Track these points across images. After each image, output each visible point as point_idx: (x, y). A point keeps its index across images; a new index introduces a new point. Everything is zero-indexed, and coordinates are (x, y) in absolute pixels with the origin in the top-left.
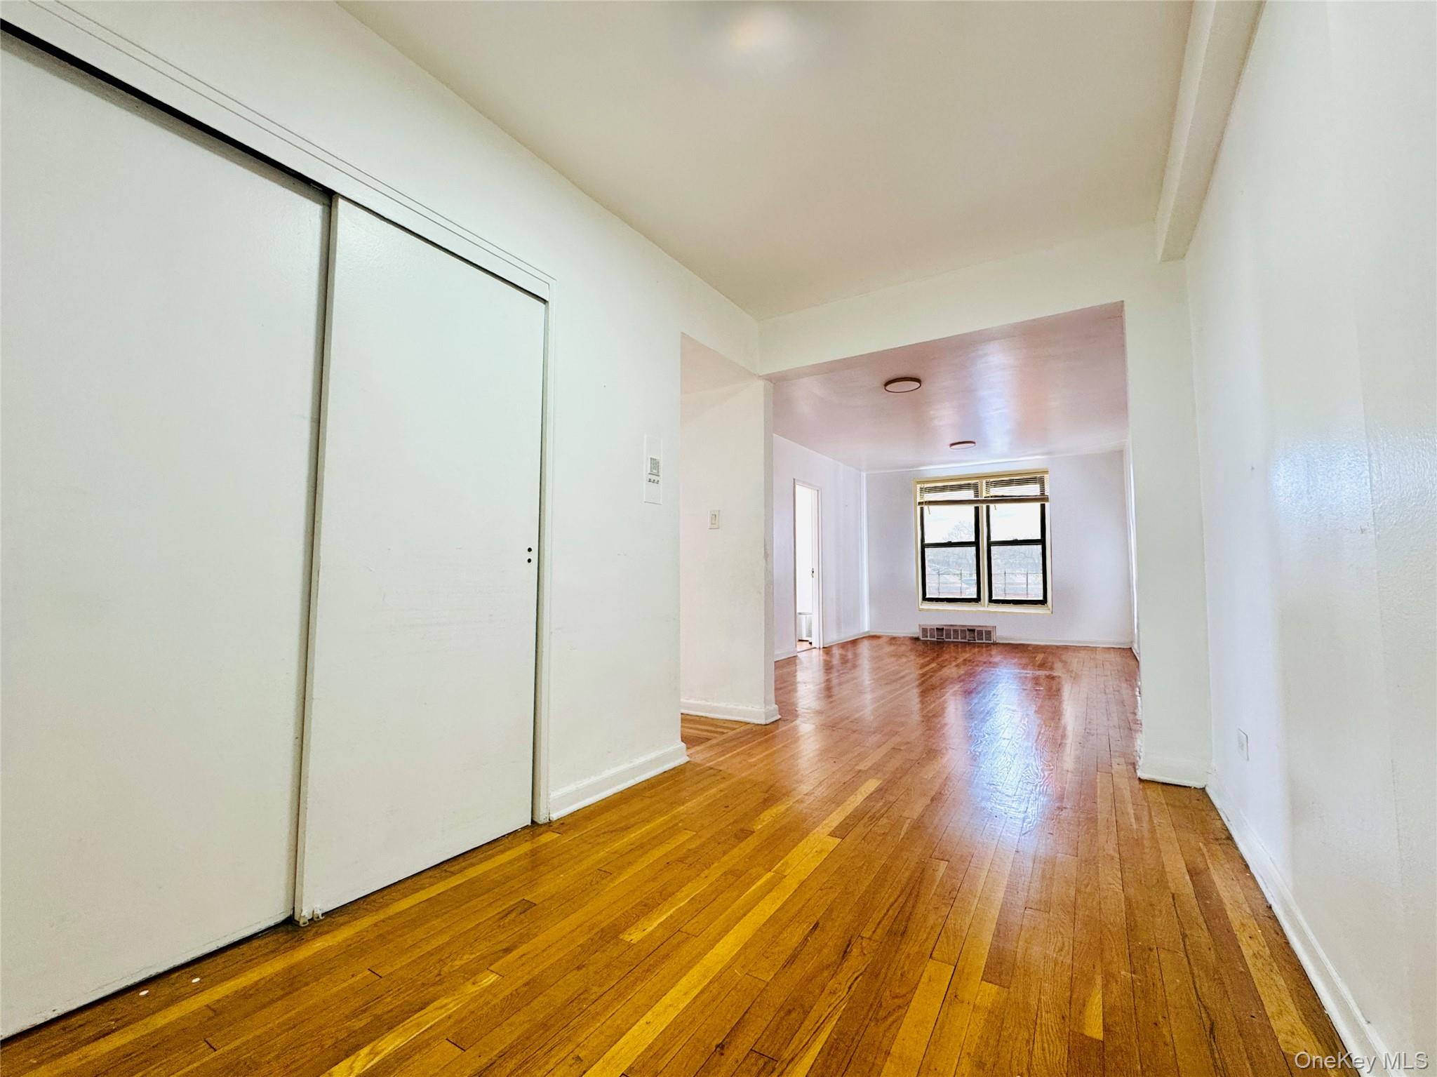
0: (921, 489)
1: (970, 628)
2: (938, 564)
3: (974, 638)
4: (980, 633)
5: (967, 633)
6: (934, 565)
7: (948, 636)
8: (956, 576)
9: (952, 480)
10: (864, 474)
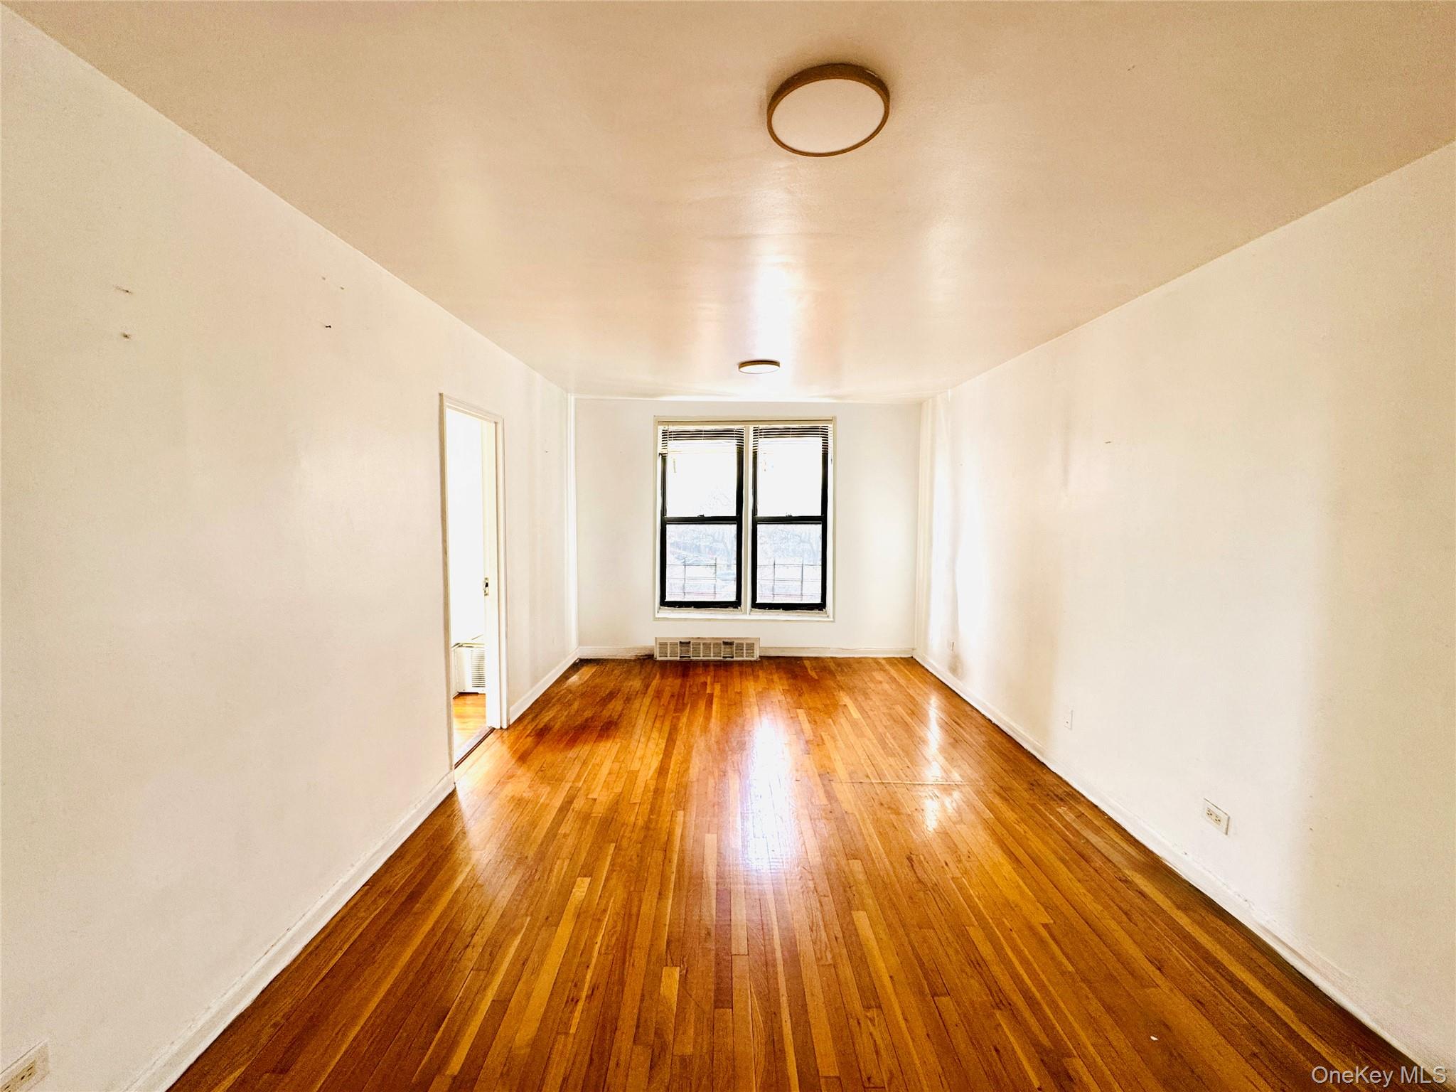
0: (664, 433)
1: (726, 641)
2: (685, 549)
3: (732, 653)
4: (740, 646)
5: (723, 646)
6: (678, 551)
7: (696, 651)
8: (709, 568)
9: (708, 422)
10: (572, 399)
